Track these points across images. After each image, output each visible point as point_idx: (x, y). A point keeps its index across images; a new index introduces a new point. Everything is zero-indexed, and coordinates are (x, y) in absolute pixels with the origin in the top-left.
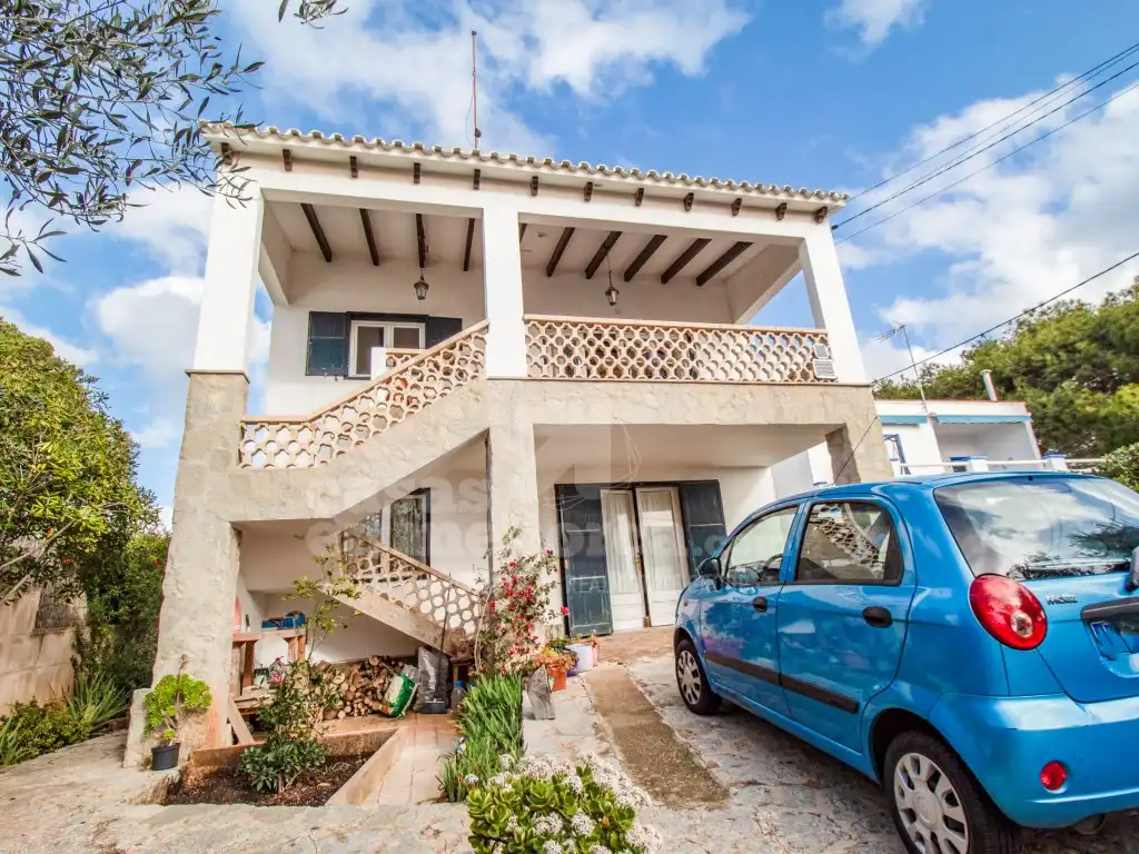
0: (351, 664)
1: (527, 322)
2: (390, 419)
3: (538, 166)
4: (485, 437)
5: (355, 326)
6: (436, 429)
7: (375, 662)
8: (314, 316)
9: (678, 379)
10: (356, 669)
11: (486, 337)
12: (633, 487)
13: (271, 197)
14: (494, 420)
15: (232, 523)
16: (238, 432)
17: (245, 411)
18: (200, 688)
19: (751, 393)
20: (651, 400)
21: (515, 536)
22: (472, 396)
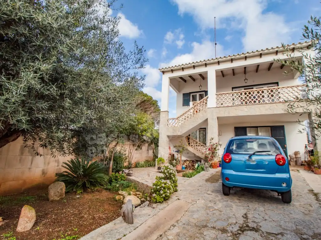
0: (191, 161)
1: (216, 94)
2: (193, 115)
3: (218, 59)
4: (207, 120)
5: (191, 95)
6: (198, 119)
7: (195, 161)
8: (184, 94)
9: (254, 104)
10: (191, 162)
11: (207, 99)
12: (257, 127)
13: (171, 78)
14: (209, 116)
15: (167, 135)
16: (167, 121)
17: (168, 117)
18: (163, 160)
19: (277, 106)
20: (246, 110)
21: (212, 139)
22: (204, 112)
